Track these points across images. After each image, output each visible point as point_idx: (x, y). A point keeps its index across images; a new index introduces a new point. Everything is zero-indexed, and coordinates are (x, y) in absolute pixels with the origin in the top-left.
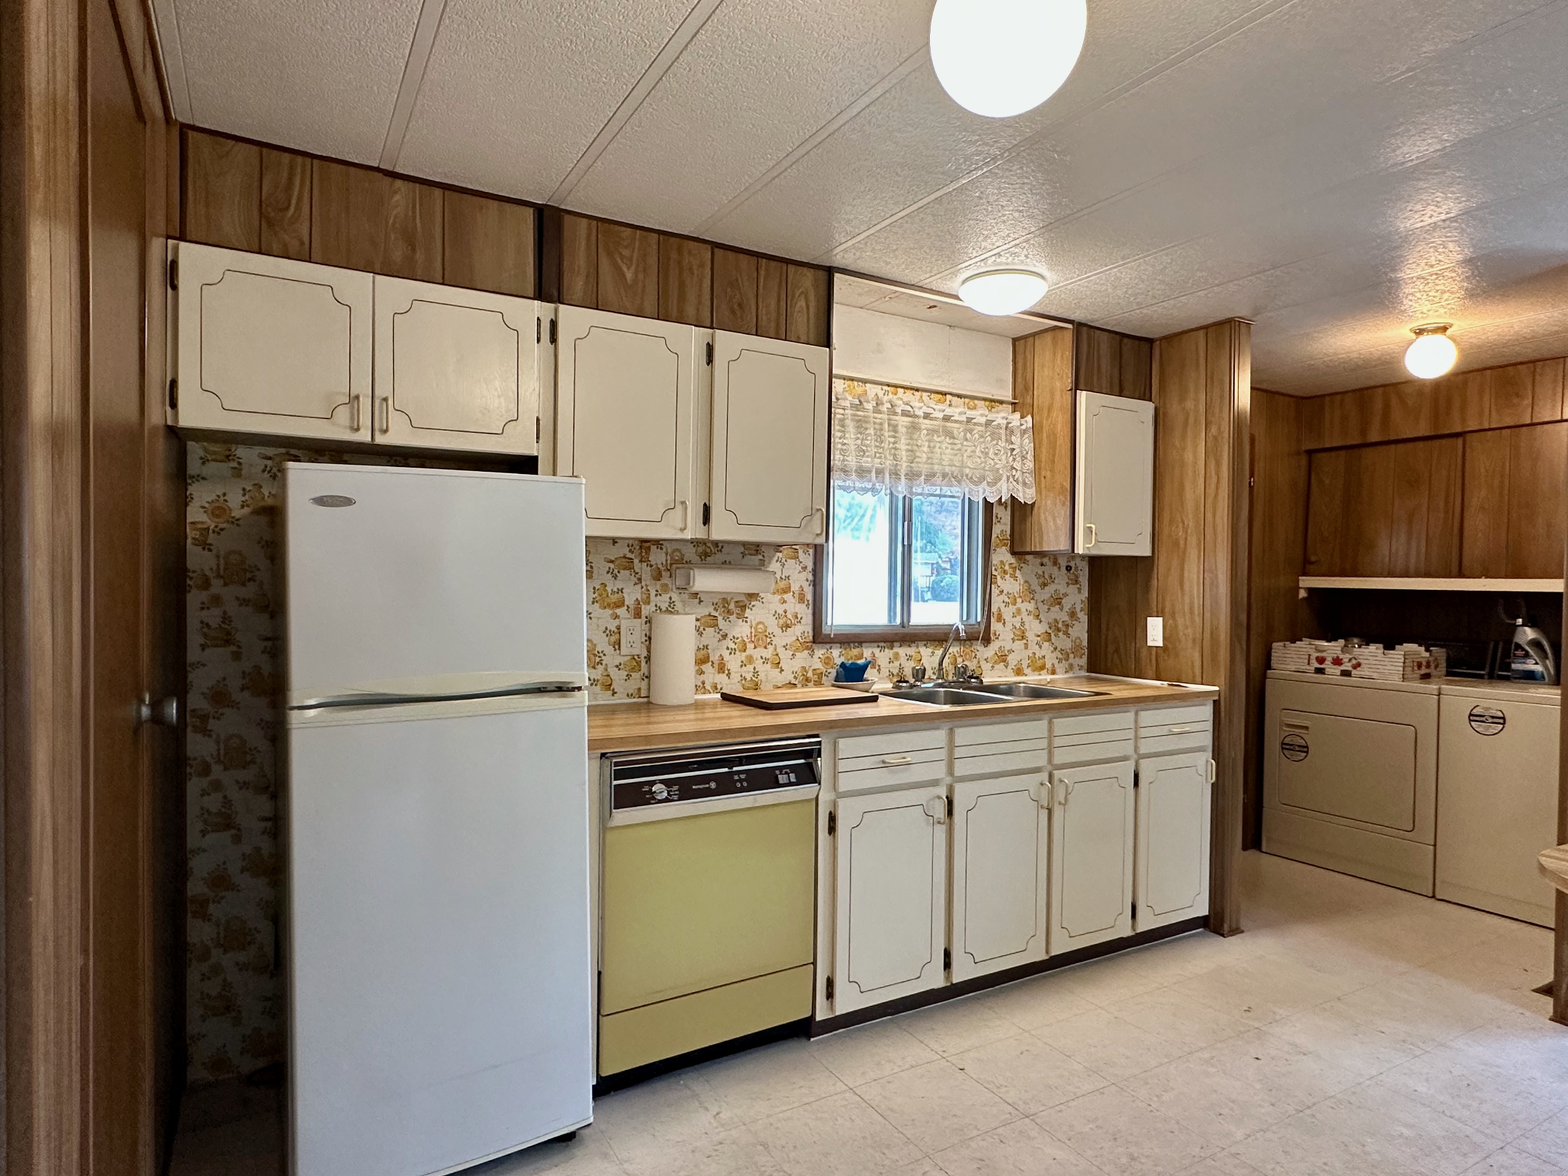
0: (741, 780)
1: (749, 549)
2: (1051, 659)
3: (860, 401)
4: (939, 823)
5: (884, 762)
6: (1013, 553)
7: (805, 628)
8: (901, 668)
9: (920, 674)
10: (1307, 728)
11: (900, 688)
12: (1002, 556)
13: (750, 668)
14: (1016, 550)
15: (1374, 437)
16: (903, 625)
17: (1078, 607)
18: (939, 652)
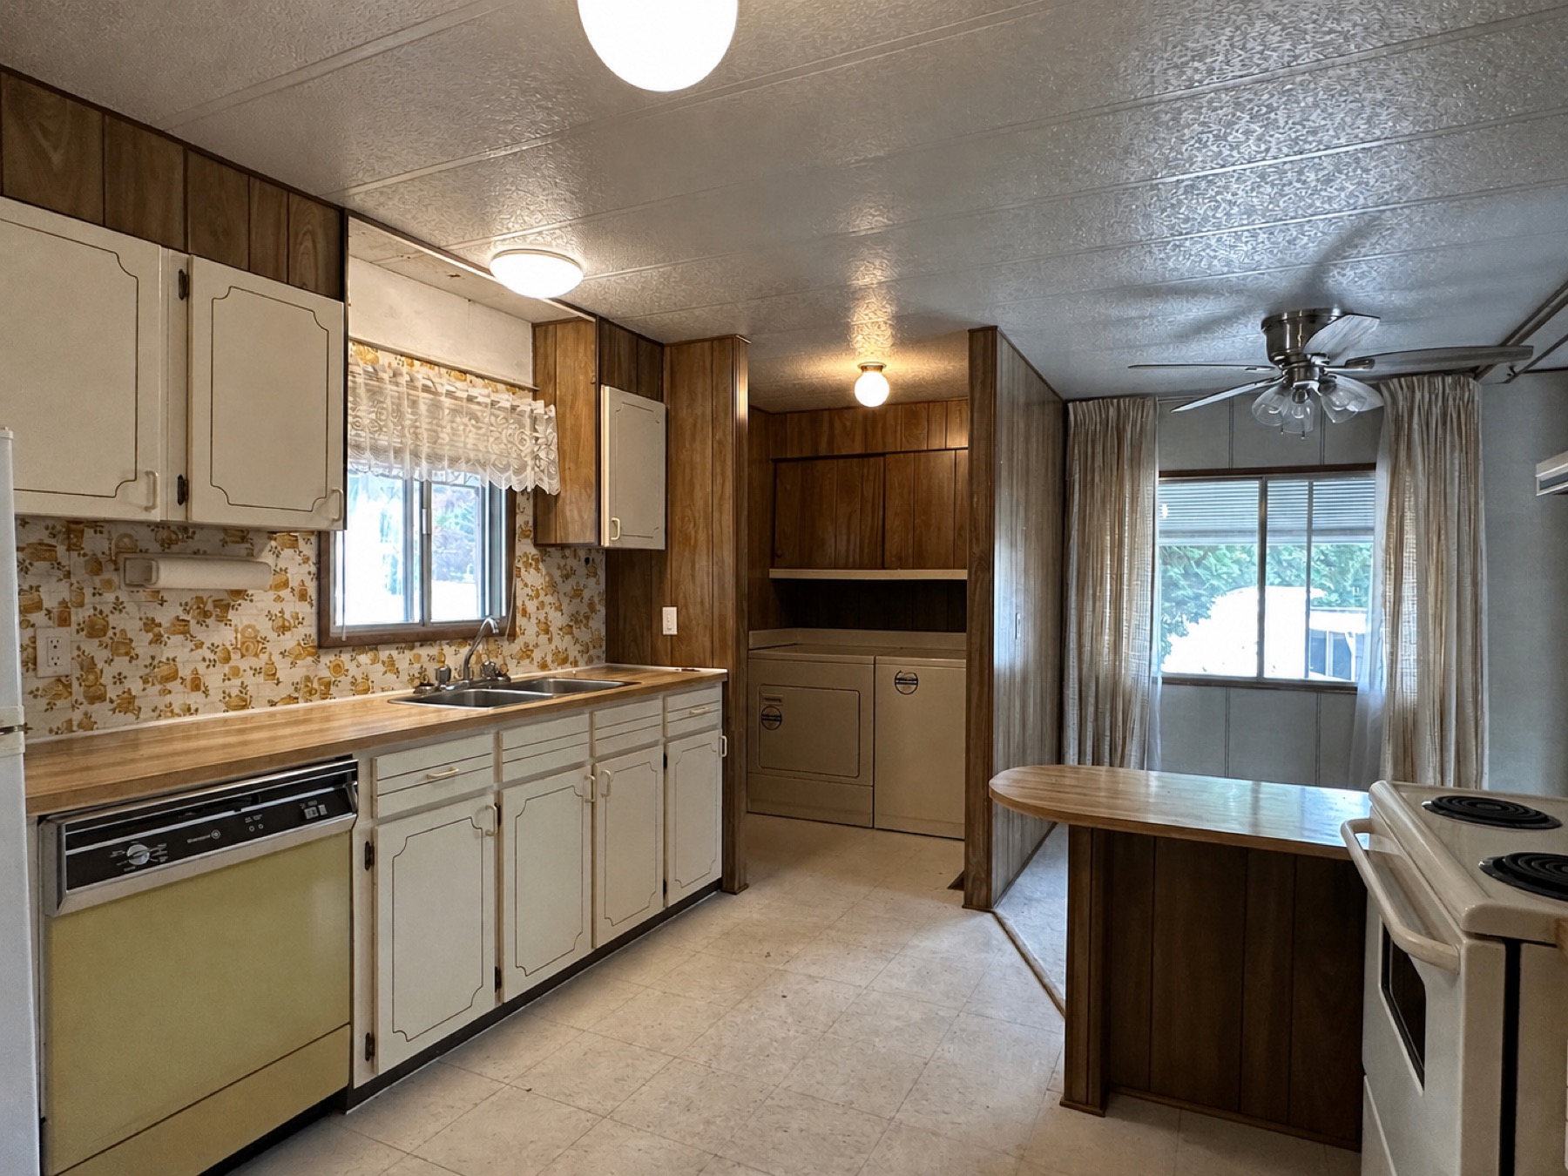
0: (255, 823)
1: (233, 536)
2: (573, 652)
3: (374, 369)
4: (487, 835)
5: (428, 777)
6: (536, 545)
7: (310, 629)
8: (423, 671)
9: (444, 676)
10: (780, 700)
11: (421, 692)
12: (525, 547)
13: (237, 682)
14: (539, 542)
15: (823, 451)
16: (423, 623)
17: (596, 600)
18: (465, 650)
